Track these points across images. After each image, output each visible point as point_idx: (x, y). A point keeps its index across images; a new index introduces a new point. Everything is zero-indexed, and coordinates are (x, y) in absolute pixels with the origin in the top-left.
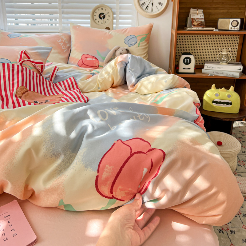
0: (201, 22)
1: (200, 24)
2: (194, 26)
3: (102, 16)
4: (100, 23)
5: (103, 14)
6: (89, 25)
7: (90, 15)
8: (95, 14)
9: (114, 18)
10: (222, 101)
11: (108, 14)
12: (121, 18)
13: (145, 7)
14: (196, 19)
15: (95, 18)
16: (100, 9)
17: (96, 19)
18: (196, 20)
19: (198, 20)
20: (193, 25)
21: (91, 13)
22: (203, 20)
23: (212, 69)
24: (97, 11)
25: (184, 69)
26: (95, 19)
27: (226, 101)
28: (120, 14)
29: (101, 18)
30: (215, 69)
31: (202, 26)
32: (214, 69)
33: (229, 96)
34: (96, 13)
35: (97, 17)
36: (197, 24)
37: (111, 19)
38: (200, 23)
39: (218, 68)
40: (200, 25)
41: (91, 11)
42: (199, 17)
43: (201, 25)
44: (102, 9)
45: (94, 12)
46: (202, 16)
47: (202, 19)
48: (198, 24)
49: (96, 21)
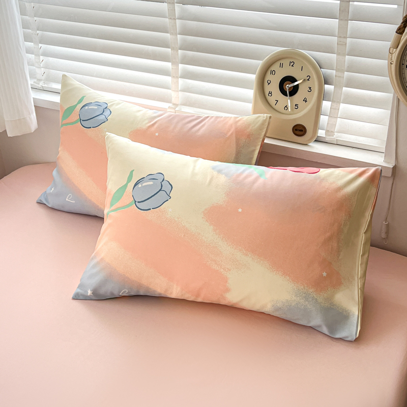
3: (288, 86)
4: (280, 108)
5: (293, 80)
8: (269, 77)
9: (322, 96)
11: (308, 84)
15: (268, 89)
16: (286, 62)
17: (270, 93)
21: (258, 71)
24: (275, 67)
26: (267, 93)
29: (283, 92)
34: (271, 73)
35: (274, 87)
41: (259, 64)
44: (292, 64)
45: (267, 70)
49: (272, 100)
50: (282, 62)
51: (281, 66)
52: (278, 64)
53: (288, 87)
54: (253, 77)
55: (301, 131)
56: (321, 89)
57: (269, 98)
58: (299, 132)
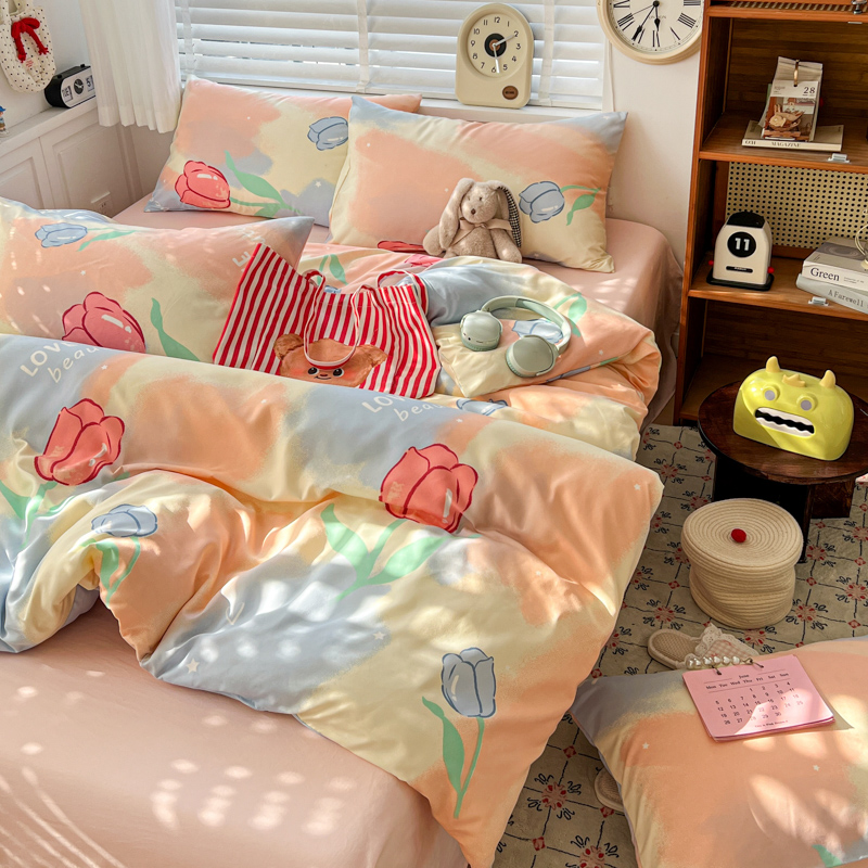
0: (802, 117)
1: (795, 124)
2: (768, 132)
3: (494, 45)
4: (487, 70)
5: (499, 37)
6: (452, 73)
8: (473, 37)
9: (535, 53)
10: (785, 417)
11: (516, 40)
12: (558, 53)
13: (633, 29)
14: (785, 102)
15: (472, 50)
16: (490, 19)
17: (475, 55)
18: (785, 108)
19: (792, 107)
20: (769, 127)
21: (460, 31)
22: (809, 110)
23: (827, 280)
24: (480, 25)
25: (729, 268)
26: (471, 55)
27: (796, 419)
28: (557, 39)
29: (490, 52)
30: (835, 282)
31: (798, 134)
32: (832, 281)
33: (805, 405)
34: (475, 32)
35: (479, 48)
36: (782, 123)
37: (523, 55)
38: (796, 121)
39: (847, 279)
40: (791, 130)
41: (460, 23)
42: (798, 93)
43: (797, 129)
44: (497, 20)
45: (470, 29)
46: (812, 90)
47: (808, 102)
48: (786, 125)
49: (478, 63)
50: (486, 18)
51: (486, 23)
52: (482, 21)
53: (496, 46)
54: (455, 40)
56: (531, 44)
57: (474, 61)
58: (508, 95)
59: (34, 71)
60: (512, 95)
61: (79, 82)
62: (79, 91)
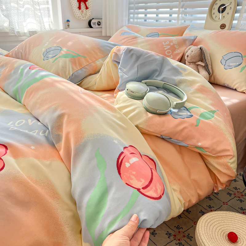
4: (217, 19)
5: (224, 5)
6: (204, 22)
7: (208, 8)
9: (236, 12)
11: (231, 6)
21: (210, 6)
24: (218, 2)
26: (213, 13)
29: (219, 12)
34: (216, 4)
35: (215, 11)
37: (231, 12)
49: (214, 16)
51: (220, 0)
53: (222, 9)
55: (224, 26)
57: (213, 15)
58: (222, 27)
59: (83, 14)
60: (223, 27)
61: (100, 22)
62: (99, 25)
